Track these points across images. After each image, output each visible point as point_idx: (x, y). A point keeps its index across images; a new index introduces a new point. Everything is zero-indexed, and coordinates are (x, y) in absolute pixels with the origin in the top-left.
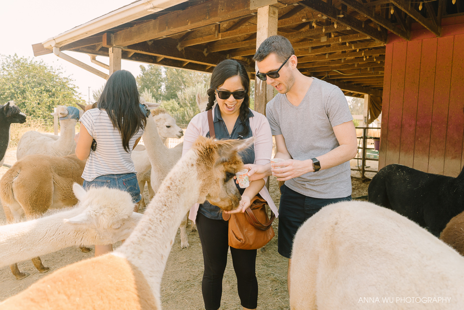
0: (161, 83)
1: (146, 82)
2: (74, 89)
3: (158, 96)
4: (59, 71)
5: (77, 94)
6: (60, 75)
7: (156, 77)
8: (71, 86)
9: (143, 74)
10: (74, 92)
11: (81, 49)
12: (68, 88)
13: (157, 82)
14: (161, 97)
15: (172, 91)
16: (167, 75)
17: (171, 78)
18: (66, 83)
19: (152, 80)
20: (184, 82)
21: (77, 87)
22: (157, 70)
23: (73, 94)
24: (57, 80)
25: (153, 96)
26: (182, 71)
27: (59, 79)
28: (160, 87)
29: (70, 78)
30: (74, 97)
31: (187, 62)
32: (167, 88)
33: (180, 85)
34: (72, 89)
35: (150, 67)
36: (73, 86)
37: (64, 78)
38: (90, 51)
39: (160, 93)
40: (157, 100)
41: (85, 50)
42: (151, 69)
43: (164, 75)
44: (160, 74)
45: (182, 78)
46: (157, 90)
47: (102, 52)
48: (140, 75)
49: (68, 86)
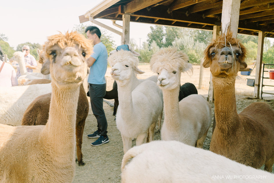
0: (163, 37)
1: (154, 37)
2: (113, 42)
3: (161, 45)
4: (105, 32)
5: (114, 45)
6: (105, 34)
7: (160, 33)
8: (111, 41)
9: (152, 32)
10: (112, 44)
11: (106, 17)
12: (109, 42)
13: (161, 36)
14: (163, 45)
15: (169, 42)
16: (166, 31)
17: (169, 33)
18: (108, 39)
19: (157, 35)
20: (177, 35)
21: (114, 41)
22: (160, 29)
23: (112, 45)
24: (104, 38)
25: (158, 45)
26: (176, 28)
27: (105, 37)
28: (162, 39)
29: (110, 36)
30: (112, 47)
31: (174, 21)
32: (167, 40)
33: (175, 37)
34: (111, 42)
35: (156, 27)
36: (112, 41)
37: (108, 36)
38: (112, 18)
39: (162, 43)
40: (160, 47)
41: (109, 17)
42: (157, 28)
43: (165, 32)
44: (162, 31)
45: (176, 32)
46: (161, 41)
47: (119, 18)
48: (150, 33)
49: (109, 41)
